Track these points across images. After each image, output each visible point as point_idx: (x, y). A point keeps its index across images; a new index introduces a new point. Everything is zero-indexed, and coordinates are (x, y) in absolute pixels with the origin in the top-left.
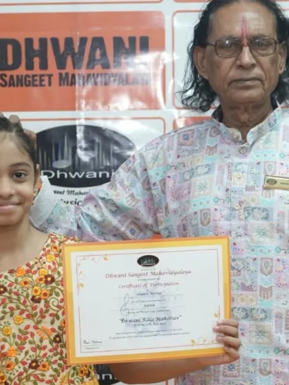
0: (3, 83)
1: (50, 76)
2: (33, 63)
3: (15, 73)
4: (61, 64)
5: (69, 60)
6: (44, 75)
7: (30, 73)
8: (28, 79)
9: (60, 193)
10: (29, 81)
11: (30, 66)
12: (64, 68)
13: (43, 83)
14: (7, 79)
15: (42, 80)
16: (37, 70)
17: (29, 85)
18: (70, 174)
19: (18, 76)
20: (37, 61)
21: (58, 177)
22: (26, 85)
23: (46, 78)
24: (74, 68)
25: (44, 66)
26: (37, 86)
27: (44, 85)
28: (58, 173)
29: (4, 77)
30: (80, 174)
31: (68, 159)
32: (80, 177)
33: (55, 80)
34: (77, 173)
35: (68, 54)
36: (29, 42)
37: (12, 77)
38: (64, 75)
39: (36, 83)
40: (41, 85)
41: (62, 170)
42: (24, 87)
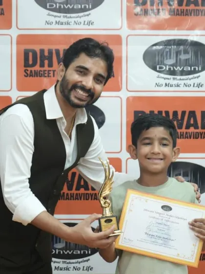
0: (26, 75)
1: (54, 71)
2: (44, 63)
3: (33, 69)
6: (50, 71)
7: (42, 69)
8: (41, 72)
10: (42, 74)
11: (42, 65)
13: (50, 75)
14: (29, 72)
15: (49, 73)
16: (46, 68)
19: (35, 71)
20: (46, 62)
22: (40, 76)
23: (52, 72)
25: (50, 65)
26: (46, 77)
27: (51, 76)
29: (26, 71)
36: (42, 51)
37: (31, 71)
39: (46, 75)
40: (48, 76)
42: (38, 77)
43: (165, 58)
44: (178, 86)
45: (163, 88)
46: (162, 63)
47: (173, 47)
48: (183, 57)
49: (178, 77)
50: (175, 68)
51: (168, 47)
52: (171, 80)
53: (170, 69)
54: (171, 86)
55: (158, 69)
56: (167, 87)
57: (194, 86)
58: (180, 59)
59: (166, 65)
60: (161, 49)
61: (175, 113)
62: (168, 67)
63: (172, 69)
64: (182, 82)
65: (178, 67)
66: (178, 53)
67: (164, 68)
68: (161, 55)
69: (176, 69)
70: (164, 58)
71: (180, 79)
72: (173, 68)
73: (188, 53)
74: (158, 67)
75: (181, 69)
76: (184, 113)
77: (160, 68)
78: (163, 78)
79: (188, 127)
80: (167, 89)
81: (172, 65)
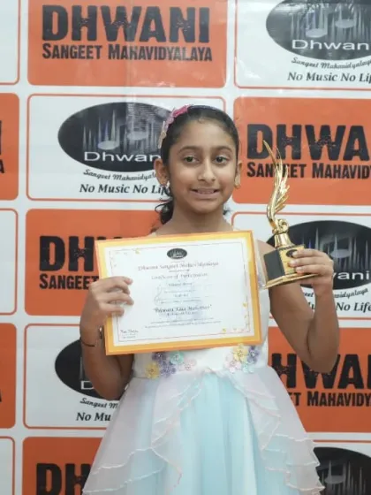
0: (47, 54)
1: (99, 48)
2: (80, 32)
3: (60, 43)
4: (111, 36)
5: (121, 30)
6: (92, 47)
7: (77, 43)
8: (74, 50)
9: (106, 177)
10: (76, 53)
11: (76, 37)
12: (115, 39)
13: (91, 55)
14: (51, 50)
15: (89, 52)
16: (84, 41)
17: (75, 57)
18: (117, 156)
19: (63, 47)
20: (84, 31)
21: (104, 159)
22: (72, 57)
23: (94, 50)
24: (126, 40)
25: (92, 36)
26: (84, 58)
27: (92, 58)
28: (104, 155)
29: (47, 47)
30: (128, 157)
31: (115, 140)
32: (129, 160)
33: (105, 52)
34: (125, 156)
35: (119, 25)
36: (77, 10)
37: (56, 48)
38: (114, 47)
39: (83, 55)
40: (88, 57)
41: (108, 152)
42: (70, 59)
43: (308, 27)
44: (331, 78)
45: (304, 83)
46: (302, 35)
47: (322, 5)
48: (342, 24)
49: (332, 63)
50: (325, 44)
51: (313, 6)
52: (319, 67)
53: (316, 46)
54: (319, 78)
55: (294, 47)
56: (310, 81)
57: (361, 80)
58: (336, 28)
59: (308, 40)
60: (301, 10)
61: (325, 129)
62: (312, 43)
63: (320, 47)
64: (339, 72)
65: (333, 44)
66: (331, 17)
67: (306, 44)
68: (301, 21)
69: (328, 48)
70: (305, 27)
71: (336, 67)
72: (323, 45)
73: (352, 18)
74: (294, 42)
75: (336, 48)
76: (341, 130)
77: (297, 44)
78: (303, 63)
79: (348, 157)
80: (311, 83)
81: (322, 40)
